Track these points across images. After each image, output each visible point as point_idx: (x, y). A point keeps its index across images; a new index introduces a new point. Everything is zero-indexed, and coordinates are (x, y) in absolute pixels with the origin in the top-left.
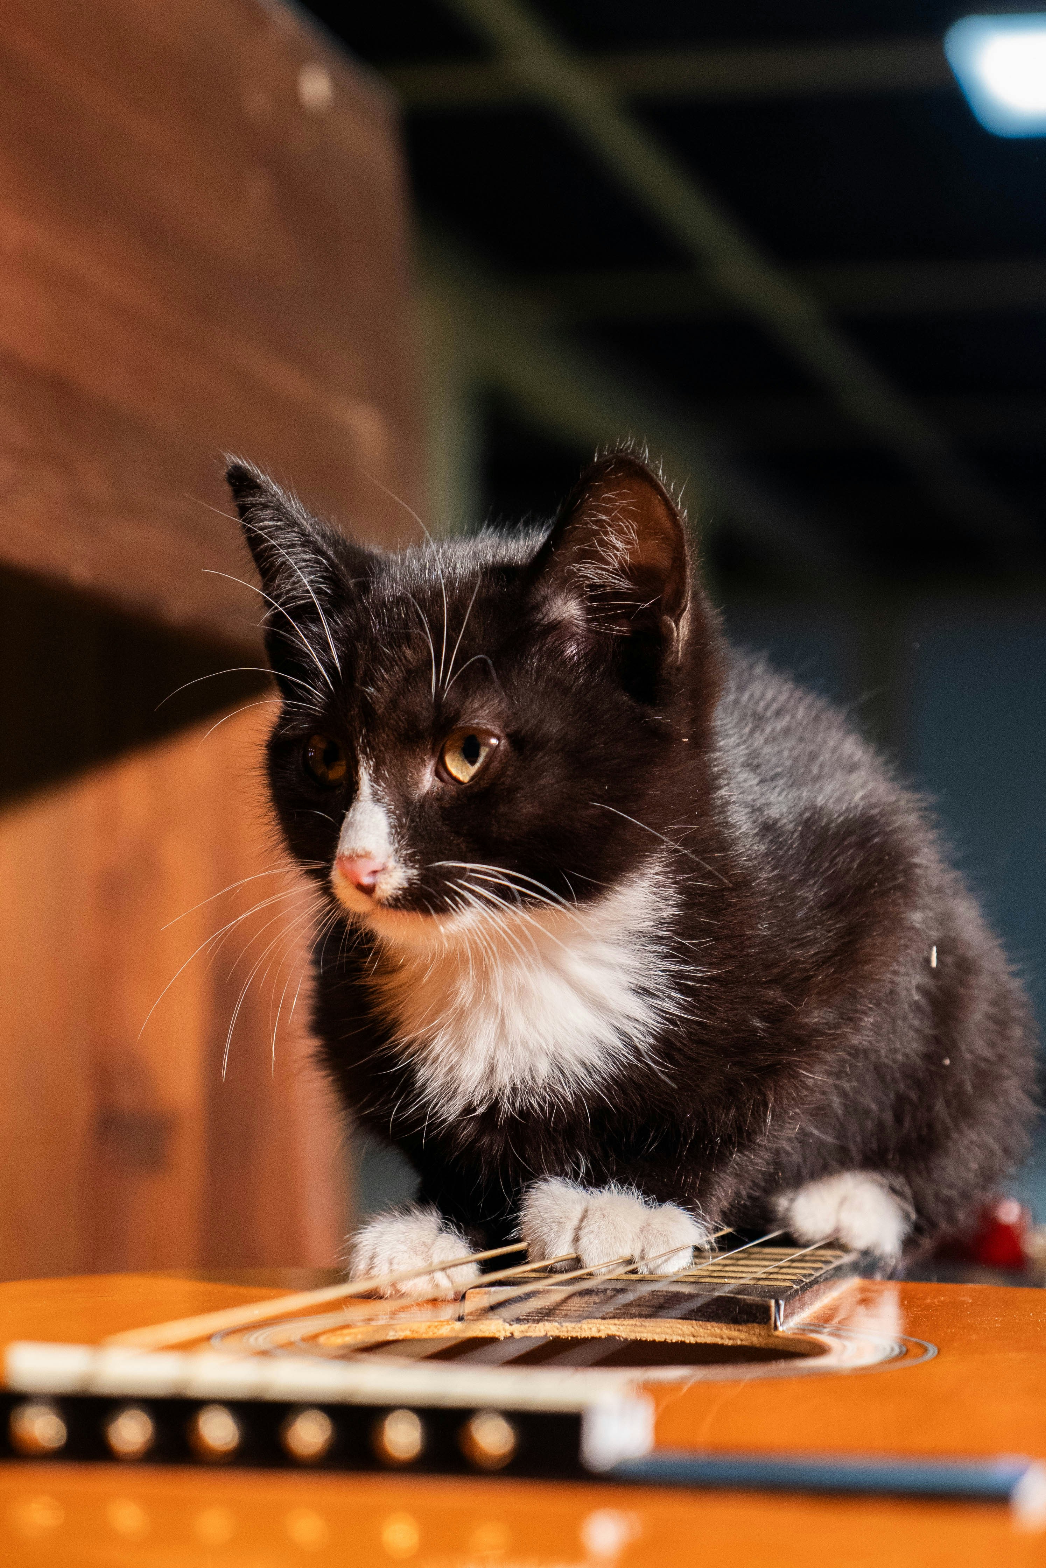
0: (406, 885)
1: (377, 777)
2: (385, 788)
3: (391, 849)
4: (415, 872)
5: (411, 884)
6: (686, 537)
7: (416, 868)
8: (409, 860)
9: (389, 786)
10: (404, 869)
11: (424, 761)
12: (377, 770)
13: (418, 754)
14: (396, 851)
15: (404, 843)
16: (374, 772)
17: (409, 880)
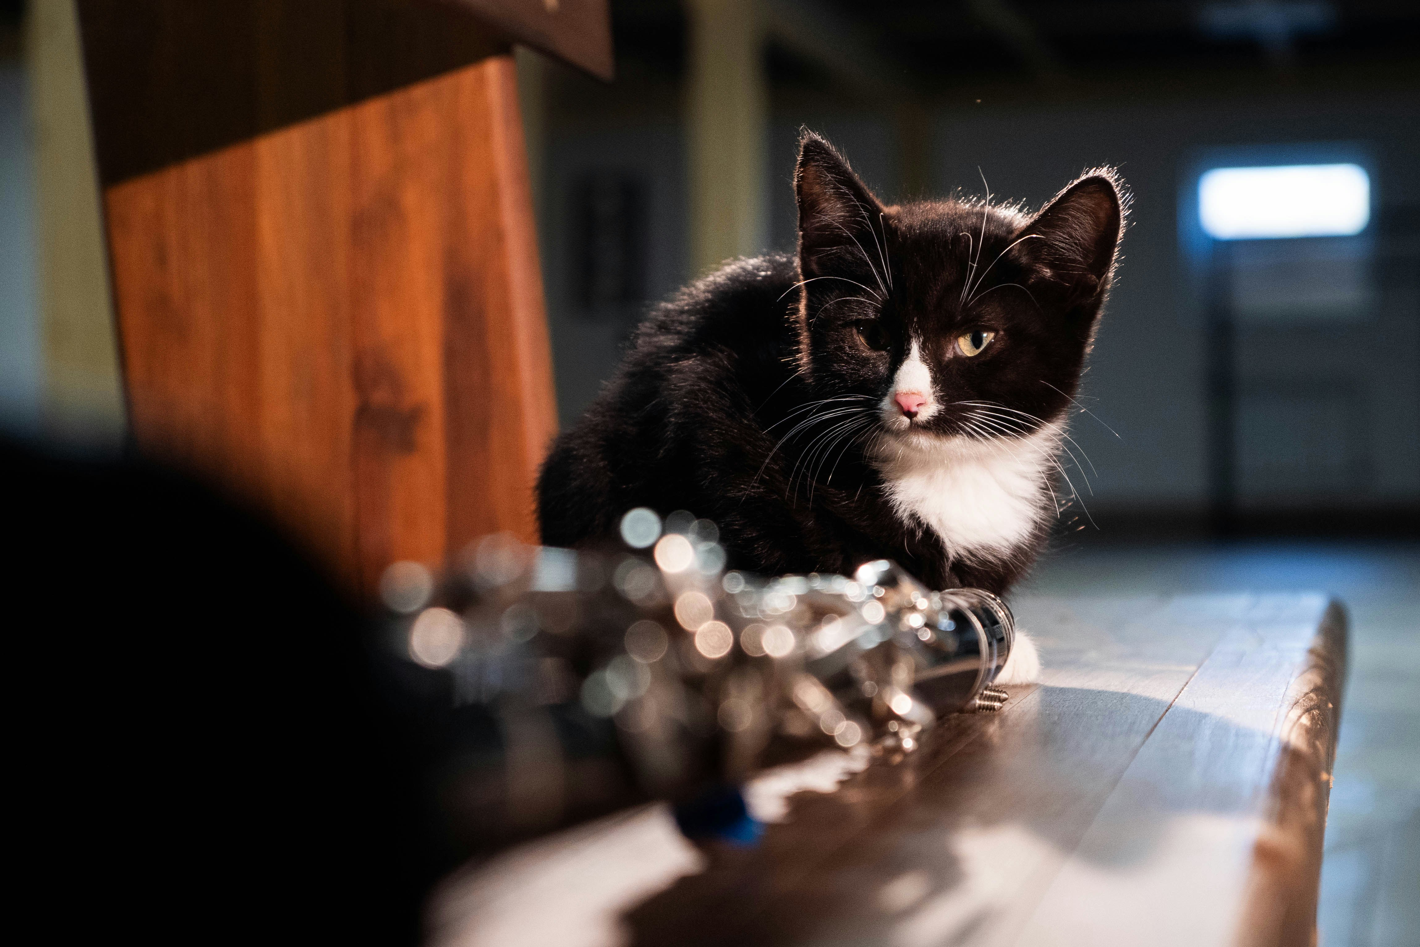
0: (937, 414)
1: (923, 348)
2: (928, 354)
3: (932, 391)
4: (944, 407)
5: (940, 414)
6: (1122, 214)
7: (944, 405)
8: (940, 400)
9: (930, 353)
10: (937, 405)
11: (951, 340)
12: (924, 343)
13: (948, 336)
14: (934, 393)
15: (938, 388)
16: (922, 344)
17: (939, 411)
